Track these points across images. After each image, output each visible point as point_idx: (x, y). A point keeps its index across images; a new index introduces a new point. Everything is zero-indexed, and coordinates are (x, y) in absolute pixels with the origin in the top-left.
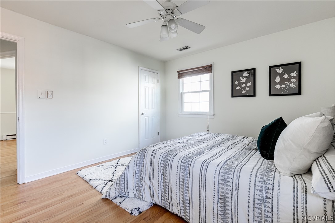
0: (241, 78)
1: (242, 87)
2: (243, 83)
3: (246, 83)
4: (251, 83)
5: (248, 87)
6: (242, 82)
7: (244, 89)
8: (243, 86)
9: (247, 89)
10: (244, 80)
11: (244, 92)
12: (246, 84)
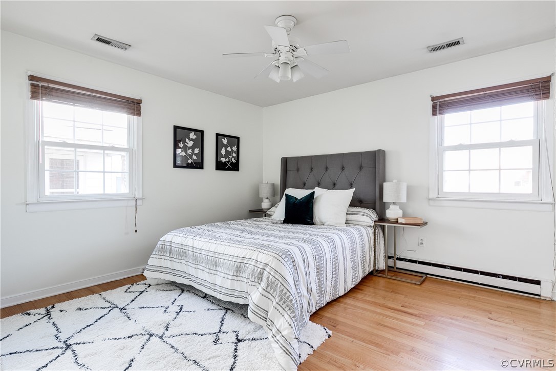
0: (187, 140)
1: (188, 153)
2: (190, 148)
3: (193, 148)
4: (198, 149)
5: (196, 155)
6: (189, 146)
7: (191, 157)
8: (190, 152)
9: (195, 157)
10: (190, 144)
11: (190, 161)
12: (193, 151)
